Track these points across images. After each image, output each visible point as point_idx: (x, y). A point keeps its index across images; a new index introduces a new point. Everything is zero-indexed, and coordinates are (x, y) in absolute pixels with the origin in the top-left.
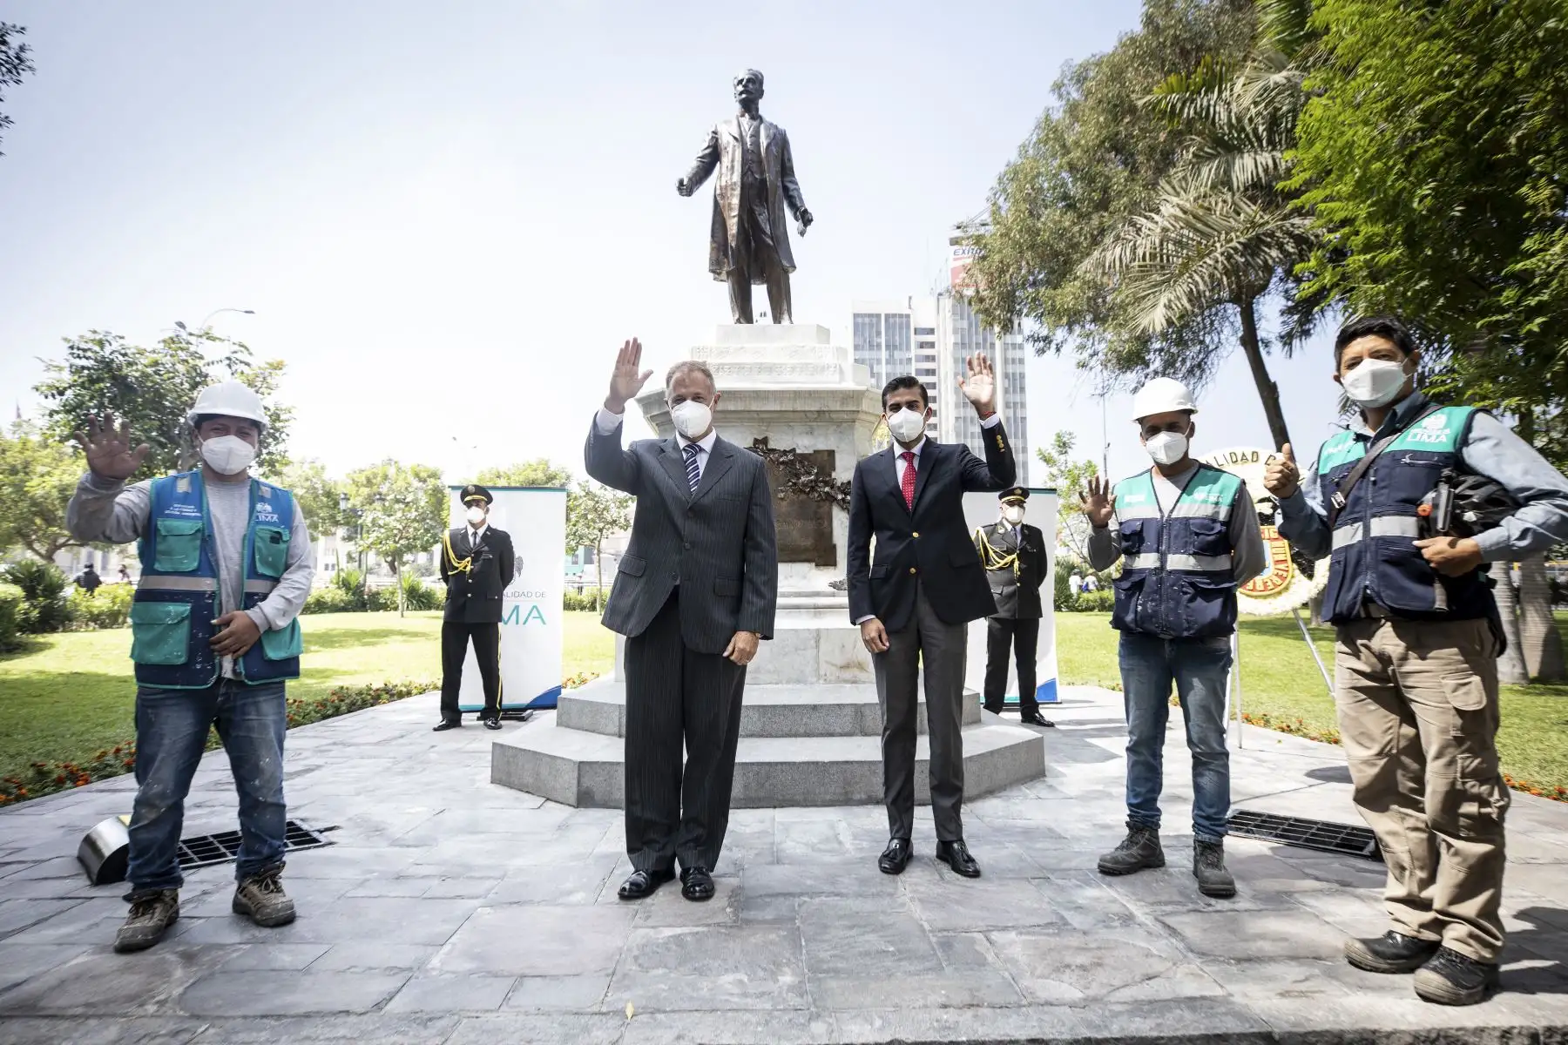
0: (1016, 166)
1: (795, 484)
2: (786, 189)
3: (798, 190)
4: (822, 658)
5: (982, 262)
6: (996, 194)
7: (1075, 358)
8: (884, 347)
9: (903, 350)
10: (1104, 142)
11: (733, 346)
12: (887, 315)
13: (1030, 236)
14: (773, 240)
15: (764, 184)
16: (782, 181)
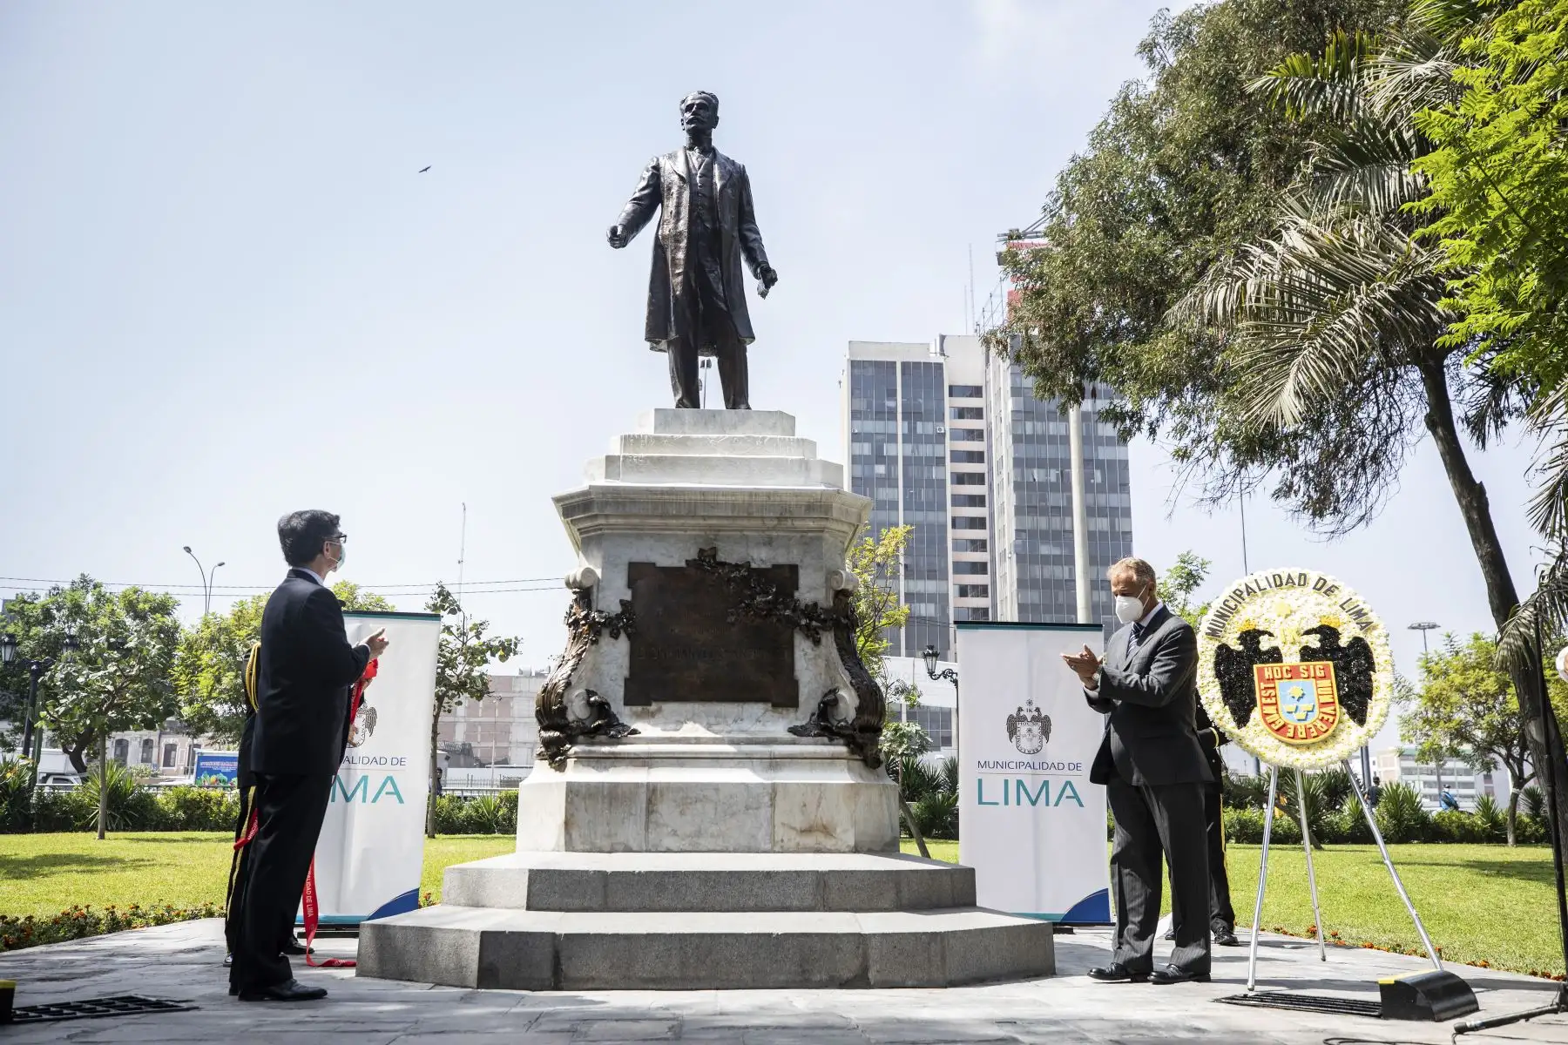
0: (1085, 161)
1: (747, 605)
2: (744, 240)
3: (759, 240)
4: (778, 820)
5: (1036, 299)
6: (1056, 201)
7: (1173, 444)
8: (899, 416)
9: (931, 420)
10: (1207, 136)
11: (676, 435)
12: (904, 365)
13: (1104, 265)
14: (726, 303)
15: (717, 233)
16: (740, 231)
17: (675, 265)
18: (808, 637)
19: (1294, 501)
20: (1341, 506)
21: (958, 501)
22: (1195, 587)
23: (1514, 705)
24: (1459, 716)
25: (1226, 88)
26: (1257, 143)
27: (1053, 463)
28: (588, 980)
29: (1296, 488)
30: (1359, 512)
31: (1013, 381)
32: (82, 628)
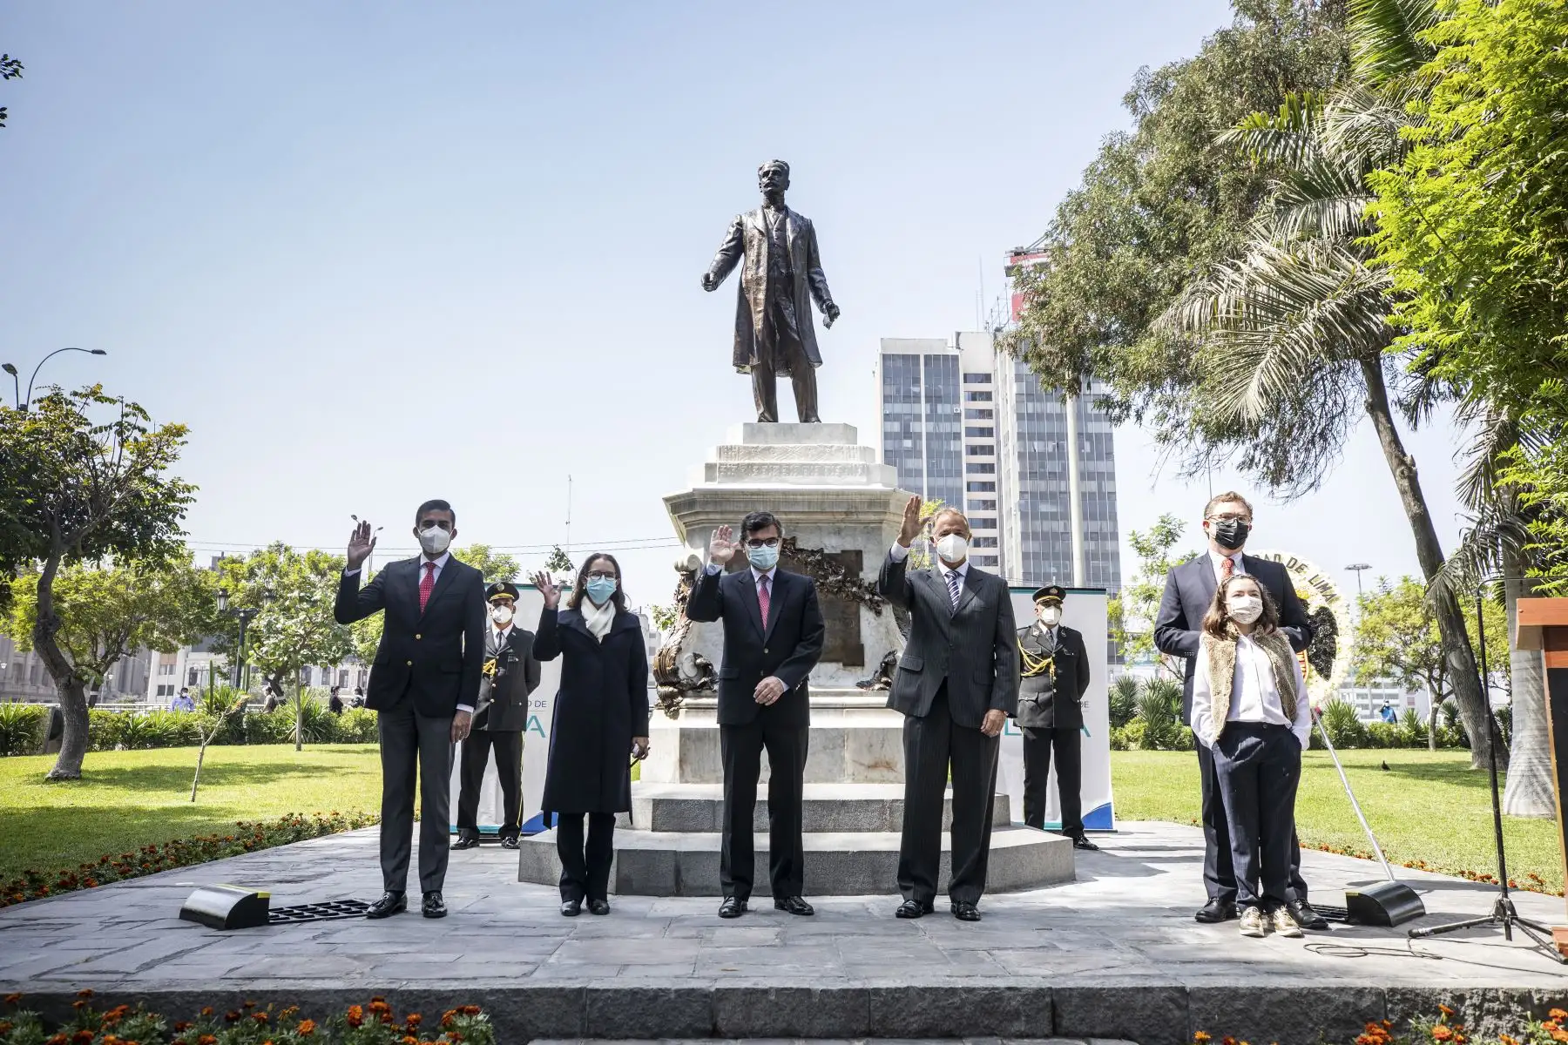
0: (1080, 194)
1: (822, 584)
2: (812, 281)
3: (824, 281)
4: (849, 757)
5: (1041, 309)
6: (1056, 228)
7: (1154, 430)
8: (923, 399)
9: (949, 403)
10: (1181, 174)
11: (761, 445)
12: (927, 357)
13: (1097, 281)
14: (798, 335)
15: (790, 277)
16: (808, 273)
17: (756, 304)
18: (870, 609)
19: (1255, 473)
20: (1294, 476)
21: (972, 468)
22: (1173, 543)
23: (1436, 635)
24: (1390, 645)
25: (1197, 135)
26: (1223, 180)
27: (1051, 437)
28: (702, 889)
29: (1256, 460)
30: (1309, 480)
31: (1017, 369)
32: (279, 584)
